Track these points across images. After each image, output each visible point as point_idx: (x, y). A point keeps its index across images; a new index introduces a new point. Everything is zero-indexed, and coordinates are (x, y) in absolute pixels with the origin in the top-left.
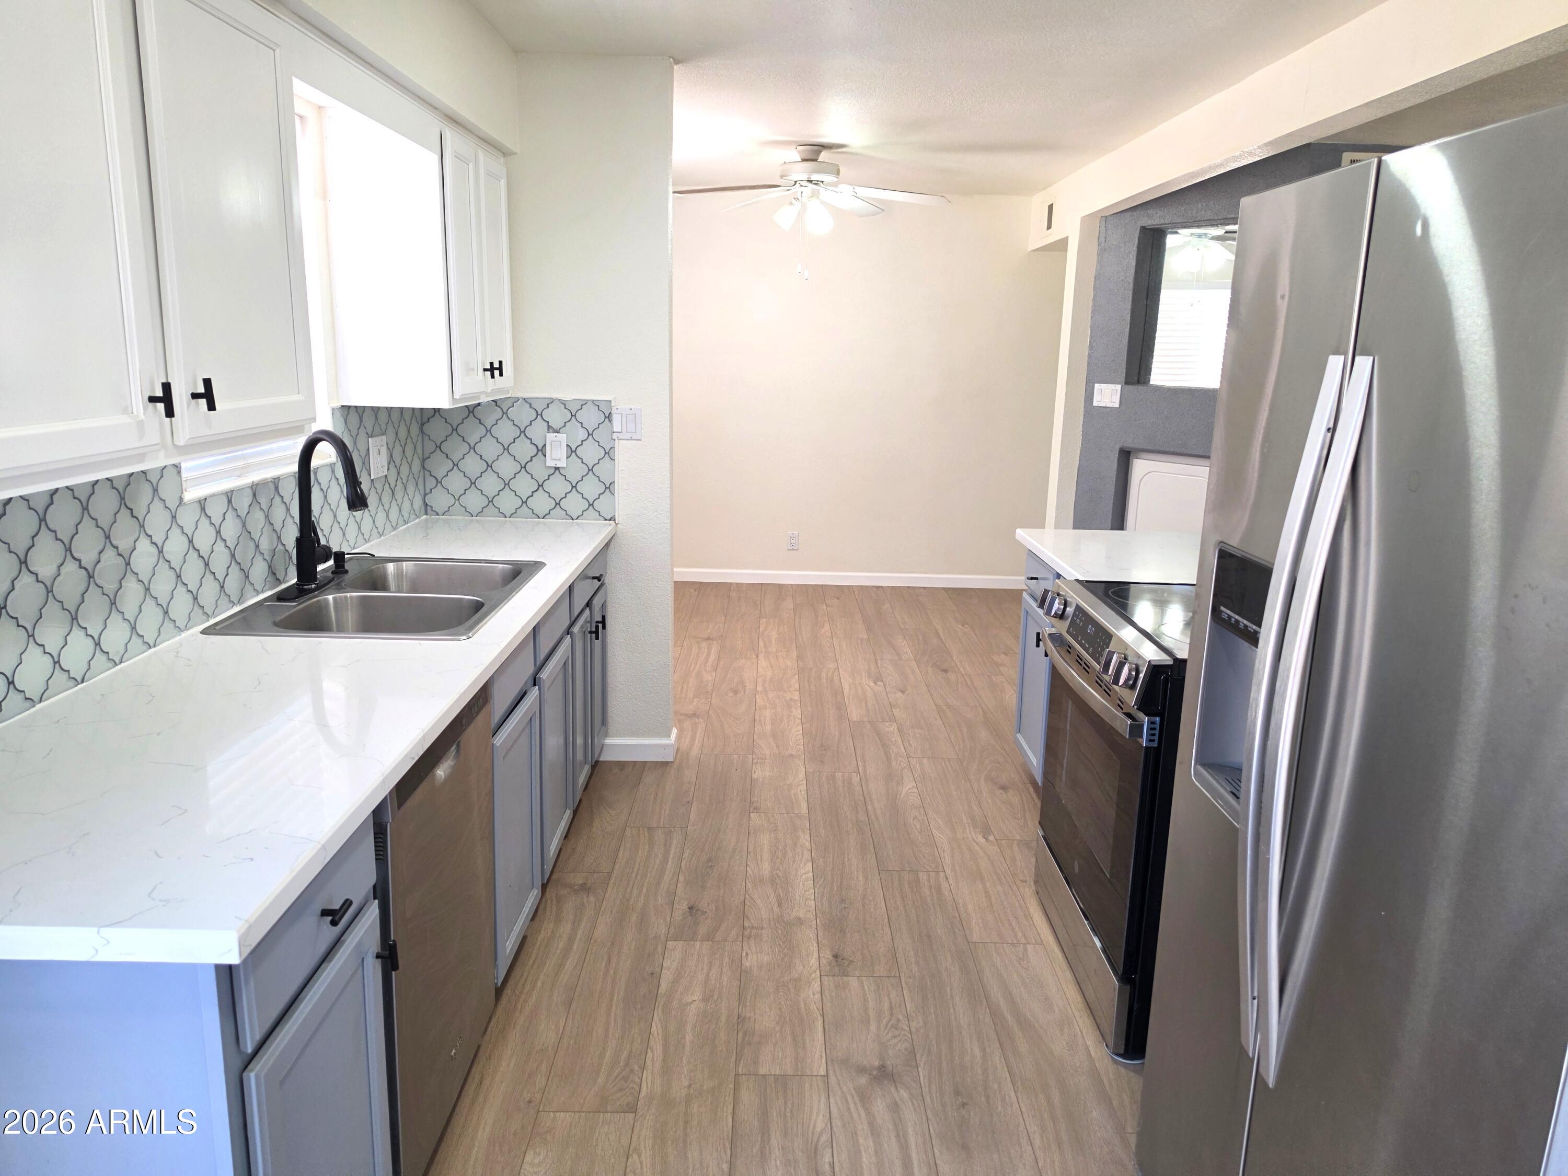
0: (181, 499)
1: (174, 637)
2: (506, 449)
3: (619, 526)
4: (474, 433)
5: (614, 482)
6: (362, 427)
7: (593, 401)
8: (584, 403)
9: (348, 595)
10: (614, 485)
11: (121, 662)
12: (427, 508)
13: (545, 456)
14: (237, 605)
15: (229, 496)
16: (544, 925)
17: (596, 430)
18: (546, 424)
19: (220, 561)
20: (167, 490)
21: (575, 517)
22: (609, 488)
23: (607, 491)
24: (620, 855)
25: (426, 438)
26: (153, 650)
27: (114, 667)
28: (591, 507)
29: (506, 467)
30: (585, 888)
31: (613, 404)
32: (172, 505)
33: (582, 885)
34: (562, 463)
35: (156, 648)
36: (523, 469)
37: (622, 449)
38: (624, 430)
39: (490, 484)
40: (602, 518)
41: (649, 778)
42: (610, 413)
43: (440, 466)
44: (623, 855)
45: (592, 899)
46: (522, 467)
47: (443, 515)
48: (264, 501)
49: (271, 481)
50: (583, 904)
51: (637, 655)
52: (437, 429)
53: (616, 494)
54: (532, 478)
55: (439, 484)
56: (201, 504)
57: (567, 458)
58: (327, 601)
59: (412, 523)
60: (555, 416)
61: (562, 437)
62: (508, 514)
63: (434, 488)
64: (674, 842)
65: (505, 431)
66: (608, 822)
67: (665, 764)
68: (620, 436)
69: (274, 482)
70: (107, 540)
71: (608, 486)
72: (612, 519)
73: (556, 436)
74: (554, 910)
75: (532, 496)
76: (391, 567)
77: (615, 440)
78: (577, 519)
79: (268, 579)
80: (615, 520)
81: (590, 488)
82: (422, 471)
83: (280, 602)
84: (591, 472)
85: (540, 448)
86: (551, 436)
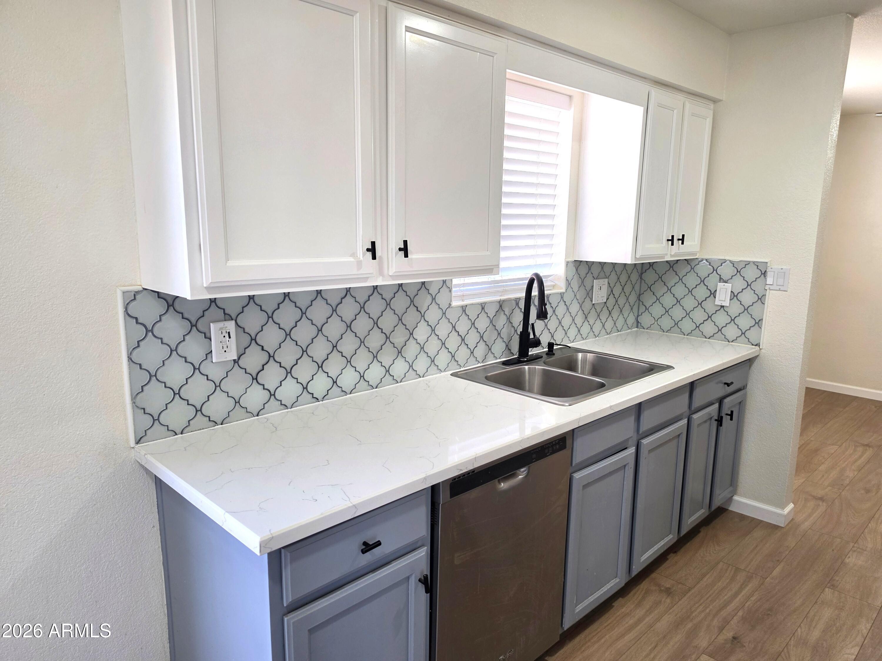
0: (450, 304)
1: (436, 374)
2: (690, 291)
3: (762, 350)
4: (672, 280)
5: (762, 319)
6: (590, 273)
7: (754, 262)
8: (748, 263)
9: (537, 367)
10: (762, 321)
11: (401, 382)
12: (638, 324)
13: (715, 298)
14: (481, 363)
15: (483, 306)
16: (628, 604)
17: (754, 282)
18: (719, 276)
19: (472, 339)
20: (442, 299)
21: (731, 340)
22: (758, 323)
23: (757, 325)
24: (705, 579)
25: (643, 281)
26: (422, 379)
27: (396, 383)
28: (743, 335)
29: (689, 303)
30: (668, 592)
31: (768, 265)
32: (444, 306)
33: (667, 588)
34: (726, 303)
35: (424, 378)
36: (699, 305)
37: (771, 297)
38: (775, 284)
39: (677, 313)
40: (750, 344)
41: (758, 534)
42: (766, 271)
43: (648, 298)
44: (708, 580)
45: (668, 601)
46: (699, 304)
47: (647, 329)
48: (507, 311)
49: (514, 300)
50: (660, 602)
51: (765, 444)
52: (650, 277)
53: (763, 328)
54: (705, 311)
55: (647, 310)
56: (463, 308)
57: (730, 300)
58: (525, 368)
59: (624, 332)
60: (726, 271)
61: (729, 286)
62: (686, 333)
63: (643, 312)
64: (750, 586)
65: (691, 280)
66: (710, 553)
67: (776, 527)
68: (771, 287)
69: (516, 300)
70: (400, 321)
71: (757, 322)
72: (758, 345)
73: (724, 285)
74: (640, 597)
75: (703, 323)
76: (580, 355)
77: (766, 290)
78: (732, 342)
79: (504, 352)
80: (759, 346)
81: (744, 322)
82: (638, 301)
83: (504, 366)
84: (746, 311)
85: (712, 292)
86: (720, 285)
